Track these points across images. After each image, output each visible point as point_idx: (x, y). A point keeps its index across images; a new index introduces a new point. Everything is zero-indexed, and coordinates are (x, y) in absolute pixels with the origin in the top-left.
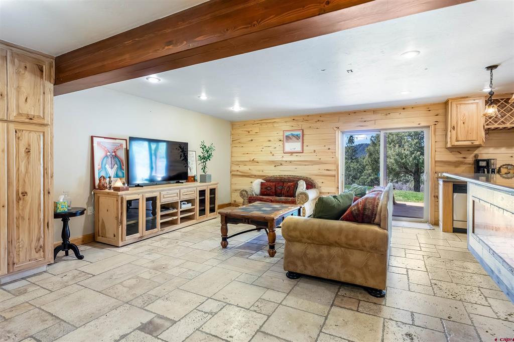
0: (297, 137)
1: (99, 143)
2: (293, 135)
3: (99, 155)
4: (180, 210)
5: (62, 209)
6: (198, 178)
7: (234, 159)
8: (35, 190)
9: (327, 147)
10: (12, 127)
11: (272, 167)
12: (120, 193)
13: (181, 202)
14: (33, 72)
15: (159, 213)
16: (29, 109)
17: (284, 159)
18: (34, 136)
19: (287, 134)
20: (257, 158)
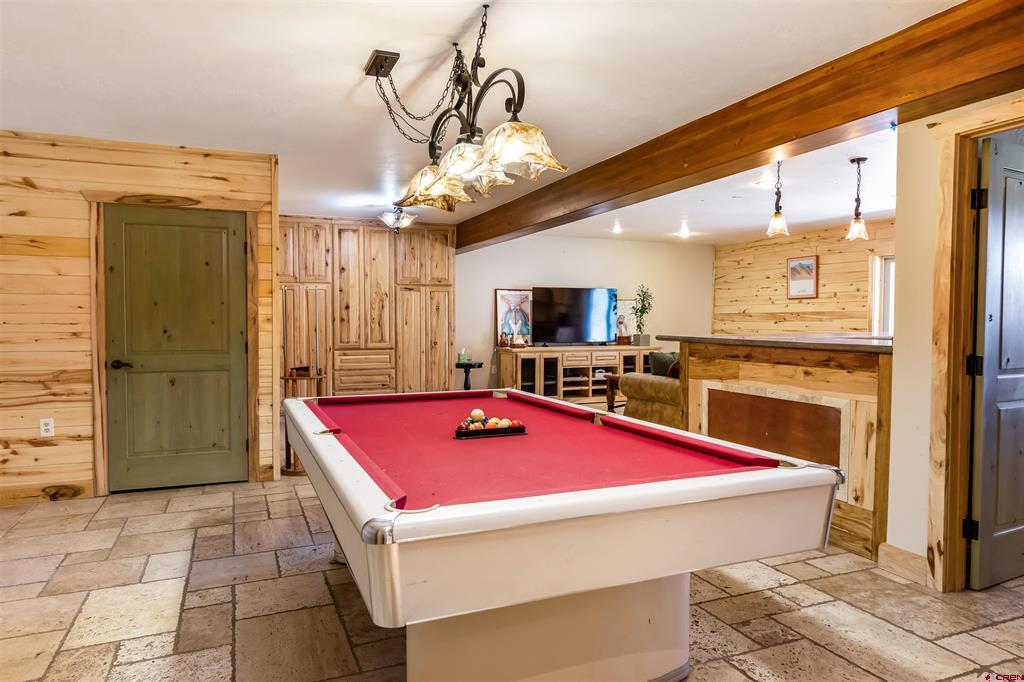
0: (808, 269)
1: (502, 297)
2: (802, 266)
3: (502, 308)
4: (591, 379)
5: (464, 361)
6: (632, 339)
7: (719, 311)
8: (443, 340)
9: (854, 288)
10: (428, 289)
11: (771, 324)
12: (514, 350)
13: (594, 369)
14: (442, 243)
15: (561, 379)
16: (438, 274)
17: (789, 310)
18: (442, 295)
19: (793, 264)
20: (753, 309)
